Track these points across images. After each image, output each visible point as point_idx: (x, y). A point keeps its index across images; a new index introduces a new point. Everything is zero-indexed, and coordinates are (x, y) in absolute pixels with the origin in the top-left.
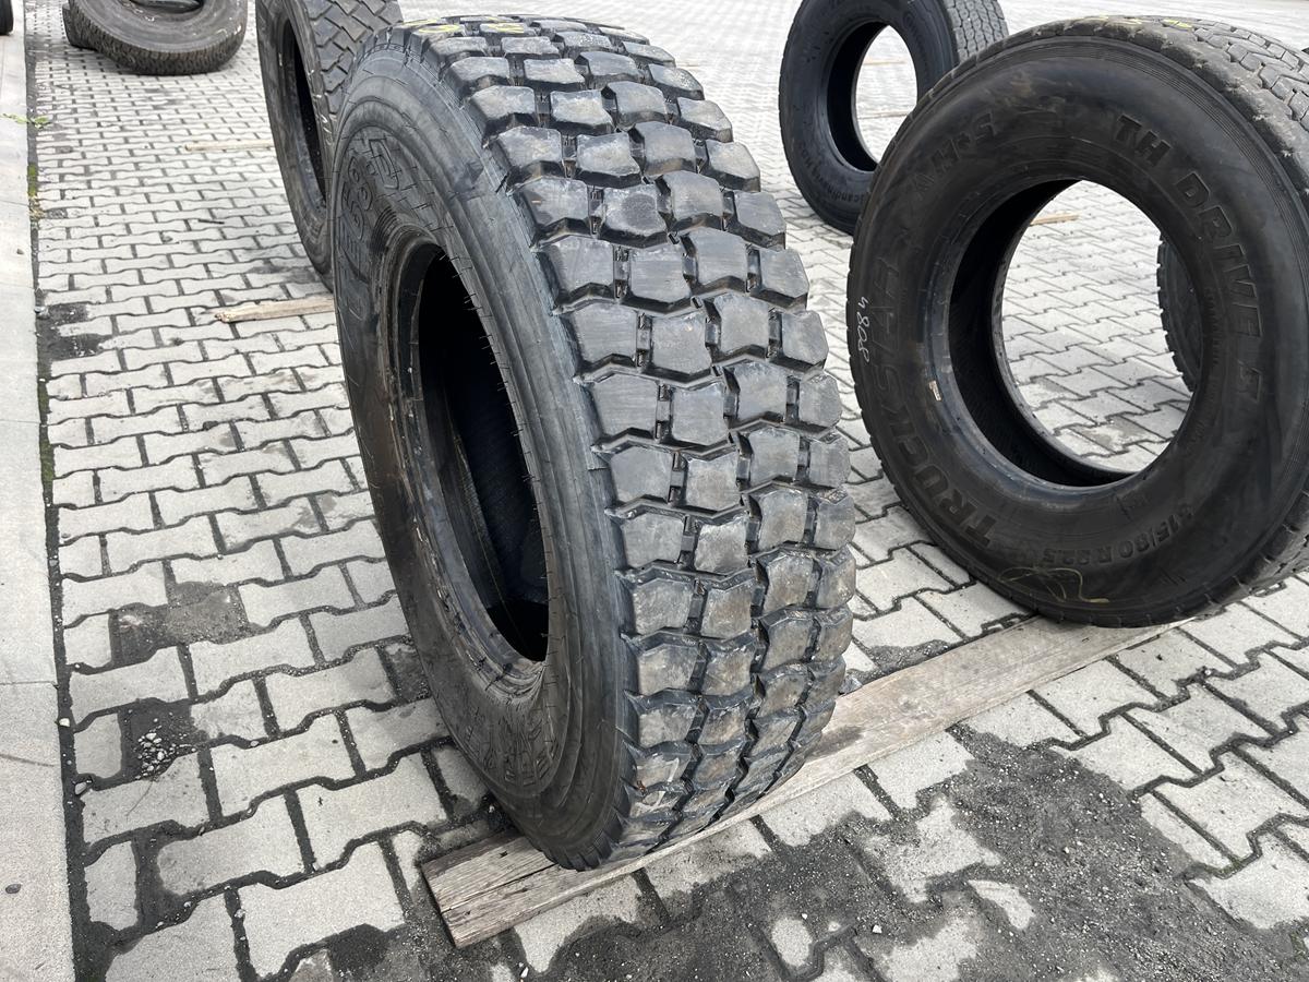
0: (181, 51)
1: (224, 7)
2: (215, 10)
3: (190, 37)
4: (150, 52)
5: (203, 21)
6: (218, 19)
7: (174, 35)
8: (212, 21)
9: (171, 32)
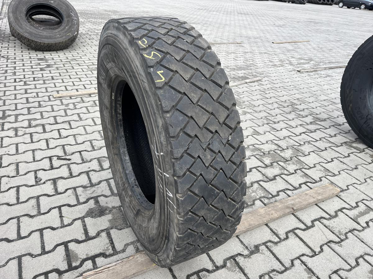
0: (53, 42)
1: (70, 25)
2: (67, 26)
3: (57, 37)
4: (40, 43)
5: (62, 30)
6: (68, 29)
7: (50, 36)
8: (66, 30)
9: (48, 35)
